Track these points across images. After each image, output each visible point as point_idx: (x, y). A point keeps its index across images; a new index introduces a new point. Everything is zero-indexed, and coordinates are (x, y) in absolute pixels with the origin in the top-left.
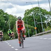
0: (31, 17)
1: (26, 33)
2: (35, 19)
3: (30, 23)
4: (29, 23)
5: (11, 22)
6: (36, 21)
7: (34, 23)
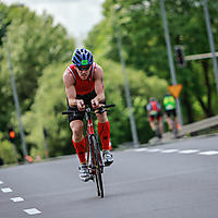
0: (145, 19)
1: (119, 124)
2: (171, 34)
3: (142, 59)
4: (134, 59)
5: (21, 55)
6: (176, 48)
7: (166, 57)
